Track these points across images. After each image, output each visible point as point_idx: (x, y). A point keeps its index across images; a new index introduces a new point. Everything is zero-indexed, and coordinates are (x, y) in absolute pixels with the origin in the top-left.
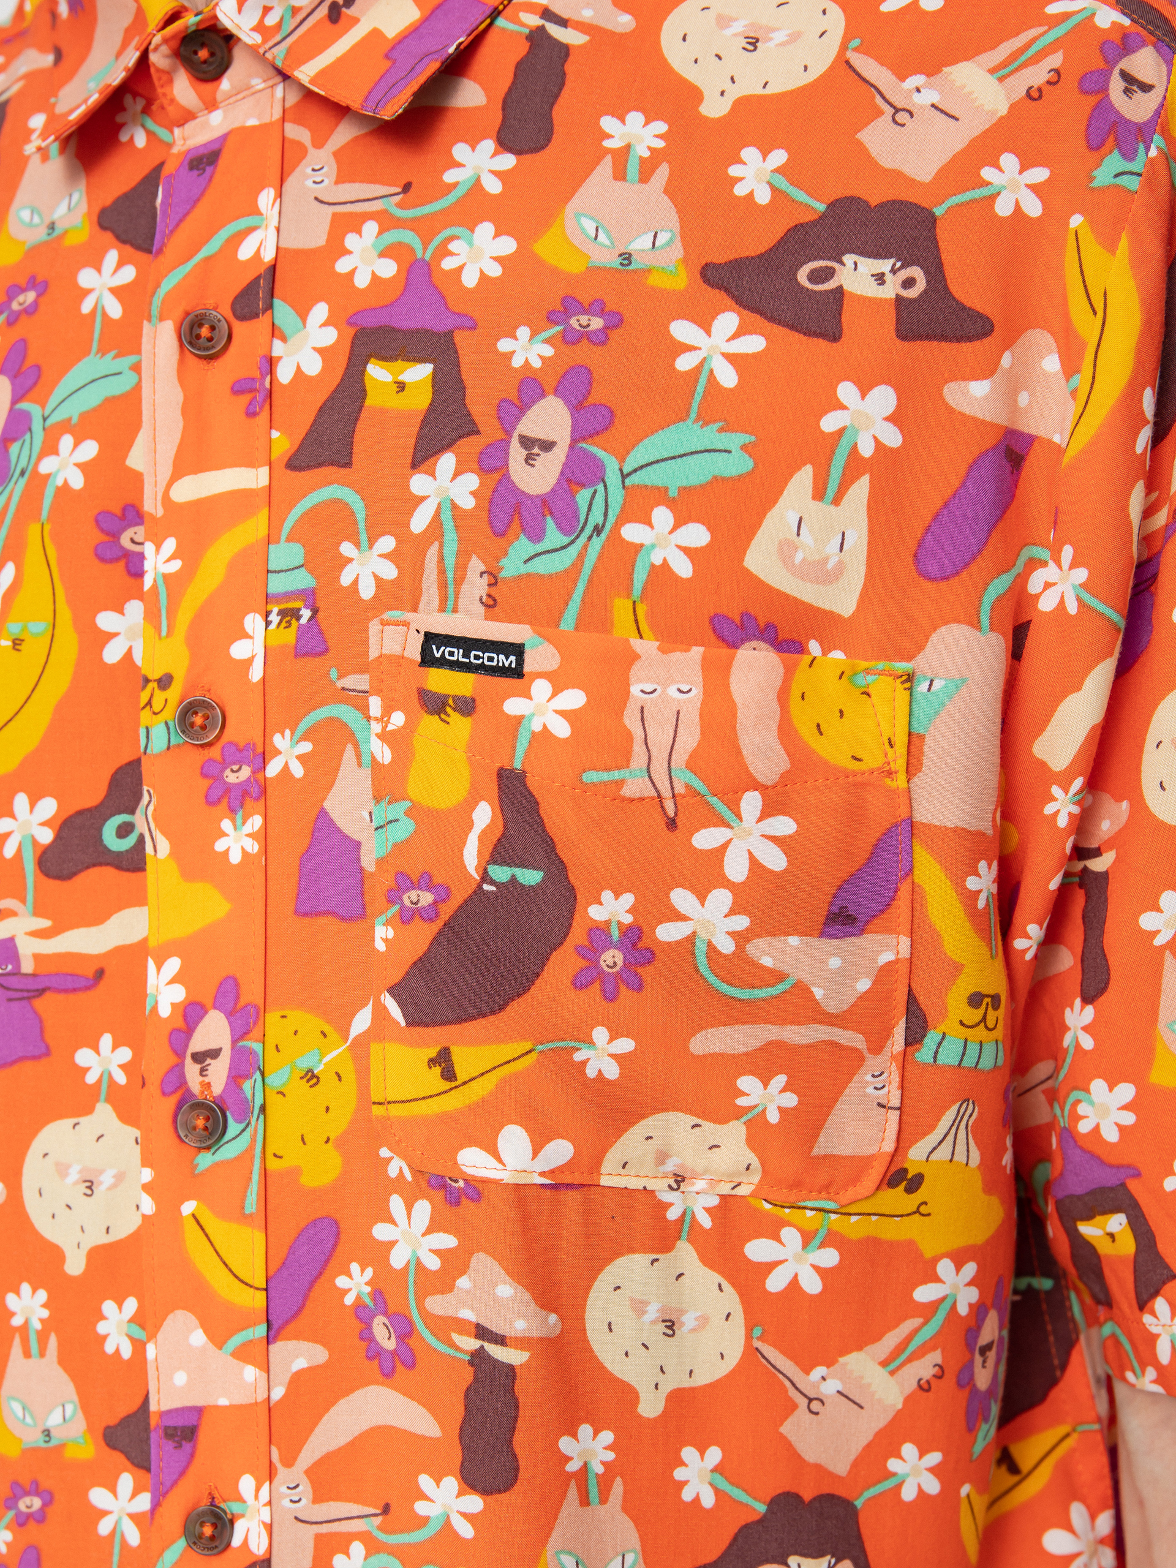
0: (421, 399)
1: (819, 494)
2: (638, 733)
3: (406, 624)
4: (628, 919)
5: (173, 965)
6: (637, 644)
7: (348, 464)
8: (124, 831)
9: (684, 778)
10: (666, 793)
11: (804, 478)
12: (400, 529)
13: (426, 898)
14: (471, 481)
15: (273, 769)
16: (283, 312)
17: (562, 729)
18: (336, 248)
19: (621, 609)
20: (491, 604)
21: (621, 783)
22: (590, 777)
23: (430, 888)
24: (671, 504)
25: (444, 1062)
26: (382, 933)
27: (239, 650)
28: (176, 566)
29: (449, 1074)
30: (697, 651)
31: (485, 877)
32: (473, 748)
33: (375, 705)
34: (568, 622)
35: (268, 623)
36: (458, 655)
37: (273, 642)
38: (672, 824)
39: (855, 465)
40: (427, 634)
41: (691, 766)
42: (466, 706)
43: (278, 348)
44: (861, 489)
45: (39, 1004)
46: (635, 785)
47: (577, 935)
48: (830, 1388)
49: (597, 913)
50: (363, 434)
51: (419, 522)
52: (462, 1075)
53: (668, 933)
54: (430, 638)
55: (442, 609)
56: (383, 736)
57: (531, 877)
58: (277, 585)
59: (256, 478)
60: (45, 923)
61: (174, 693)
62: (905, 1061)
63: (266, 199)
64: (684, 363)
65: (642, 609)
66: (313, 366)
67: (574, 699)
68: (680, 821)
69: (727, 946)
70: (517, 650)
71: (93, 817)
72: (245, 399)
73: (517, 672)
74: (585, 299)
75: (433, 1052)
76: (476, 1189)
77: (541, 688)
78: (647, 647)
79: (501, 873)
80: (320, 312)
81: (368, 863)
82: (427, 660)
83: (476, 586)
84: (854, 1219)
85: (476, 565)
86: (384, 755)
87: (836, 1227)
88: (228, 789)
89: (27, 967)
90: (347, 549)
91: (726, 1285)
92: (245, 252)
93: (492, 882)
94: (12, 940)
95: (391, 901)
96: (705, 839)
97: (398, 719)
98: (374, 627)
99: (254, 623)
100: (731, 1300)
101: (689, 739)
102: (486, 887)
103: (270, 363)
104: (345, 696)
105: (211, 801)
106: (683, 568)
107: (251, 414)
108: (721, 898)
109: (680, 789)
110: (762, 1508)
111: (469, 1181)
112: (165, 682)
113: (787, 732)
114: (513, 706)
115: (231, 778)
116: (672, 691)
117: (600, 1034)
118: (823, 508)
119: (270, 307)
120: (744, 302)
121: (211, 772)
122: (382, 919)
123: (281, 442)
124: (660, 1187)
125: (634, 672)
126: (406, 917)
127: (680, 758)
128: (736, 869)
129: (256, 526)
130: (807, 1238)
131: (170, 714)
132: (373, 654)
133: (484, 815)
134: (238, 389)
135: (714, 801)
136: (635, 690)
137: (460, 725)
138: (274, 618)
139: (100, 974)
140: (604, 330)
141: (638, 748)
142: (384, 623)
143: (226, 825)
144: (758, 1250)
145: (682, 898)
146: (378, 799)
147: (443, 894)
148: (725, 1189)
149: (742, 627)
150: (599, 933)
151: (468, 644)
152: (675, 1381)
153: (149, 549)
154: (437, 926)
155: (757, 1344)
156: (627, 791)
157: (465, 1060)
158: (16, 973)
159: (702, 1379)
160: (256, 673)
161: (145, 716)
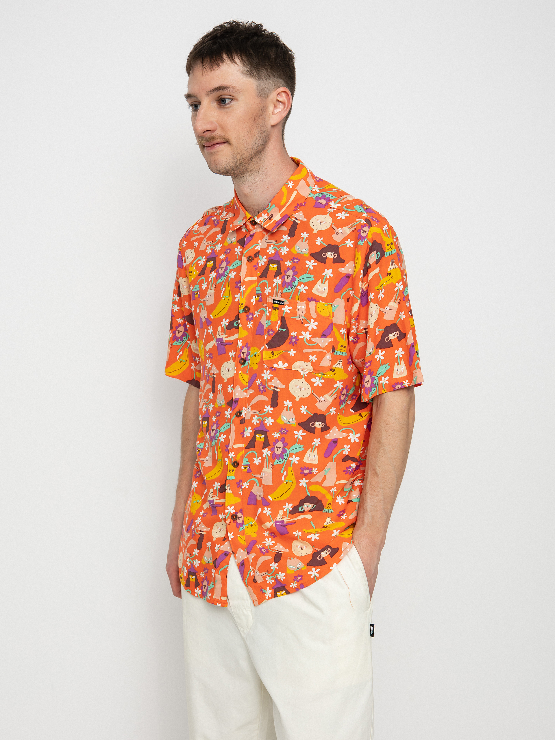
0: (276, 269)
1: (322, 283)
2: (298, 312)
3: (271, 298)
4: (296, 335)
5: (241, 341)
6: (298, 301)
7: (267, 277)
8: (236, 324)
9: (304, 318)
10: (302, 319)
11: (320, 280)
12: (272, 286)
13: (272, 332)
14: (281, 280)
15: (255, 316)
16: (260, 257)
17: (289, 312)
18: (267, 249)
19: (297, 297)
20: (281, 296)
21: (296, 318)
22: (292, 317)
23: (272, 331)
24: (304, 284)
25: (273, 353)
26: (266, 337)
27: (252, 301)
28: (245, 289)
29: (273, 355)
30: (305, 302)
31: (279, 330)
32: (279, 314)
33: (267, 308)
34: (290, 299)
35: (256, 297)
36: (277, 302)
37: (256, 300)
38: (302, 323)
39: (327, 279)
40: (274, 299)
41: (304, 316)
42: (278, 309)
43: (259, 261)
44: (327, 282)
45: (225, 346)
46: (298, 319)
47: (289, 337)
48: (323, 399)
49: (292, 334)
50: (269, 273)
51: (274, 285)
52: (275, 354)
53: (301, 337)
54: (274, 300)
55: (276, 296)
56: (268, 312)
57: (284, 330)
58: (257, 292)
59: (255, 278)
60: (227, 336)
61: (243, 306)
62: (332, 354)
63: (259, 241)
64: (307, 266)
65: (299, 297)
66: (263, 264)
67: (290, 308)
68: (303, 323)
69: (308, 339)
70: (284, 302)
71: (233, 322)
72: (255, 268)
73: (284, 305)
74: (296, 257)
75: (271, 352)
76: (275, 369)
77: (286, 306)
78: (299, 302)
79: (281, 329)
80: (265, 257)
81: (265, 328)
82: (274, 303)
83: (280, 294)
84: (326, 375)
85: (280, 291)
86: (268, 314)
87: (323, 377)
88: (249, 318)
89: (224, 342)
90: (266, 288)
91: (308, 384)
92: (256, 248)
93: (280, 331)
94: (223, 338)
95: (267, 333)
96: (306, 325)
97: (270, 310)
98: (268, 298)
99: (254, 297)
100: (309, 386)
101: (304, 313)
102: (279, 331)
103: (258, 263)
104: (264, 307)
105: (247, 320)
106: (304, 292)
107: (255, 270)
108: (308, 333)
109: (303, 319)
110: (312, 415)
111: (275, 368)
112: (242, 304)
113: (316, 312)
114: (283, 309)
115: (250, 317)
116: (302, 307)
117: (292, 350)
118: (322, 284)
119: (258, 256)
120: (315, 259)
121: (247, 316)
122: (266, 335)
123: (259, 274)
124: (300, 370)
125: (298, 304)
126: (269, 335)
127: (303, 315)
128: (310, 329)
129: (255, 285)
130: (320, 378)
131: (243, 308)
132: (267, 302)
133: (279, 322)
134: (254, 267)
135: (307, 320)
136: (298, 307)
137: (277, 311)
138: (257, 297)
139: (233, 342)
140: (298, 262)
141: (298, 314)
142: (269, 298)
143: (249, 323)
144: (313, 380)
145: (303, 333)
146: (267, 320)
147: (274, 332)
148: (309, 371)
149: (311, 299)
150: (292, 336)
151: (278, 301)
152: (301, 396)
153: (241, 286)
154: (273, 336)
155: (312, 393)
156: (297, 319)
157: (275, 353)
158: (223, 342)
159: (305, 397)
160: (254, 304)
161: (240, 308)
